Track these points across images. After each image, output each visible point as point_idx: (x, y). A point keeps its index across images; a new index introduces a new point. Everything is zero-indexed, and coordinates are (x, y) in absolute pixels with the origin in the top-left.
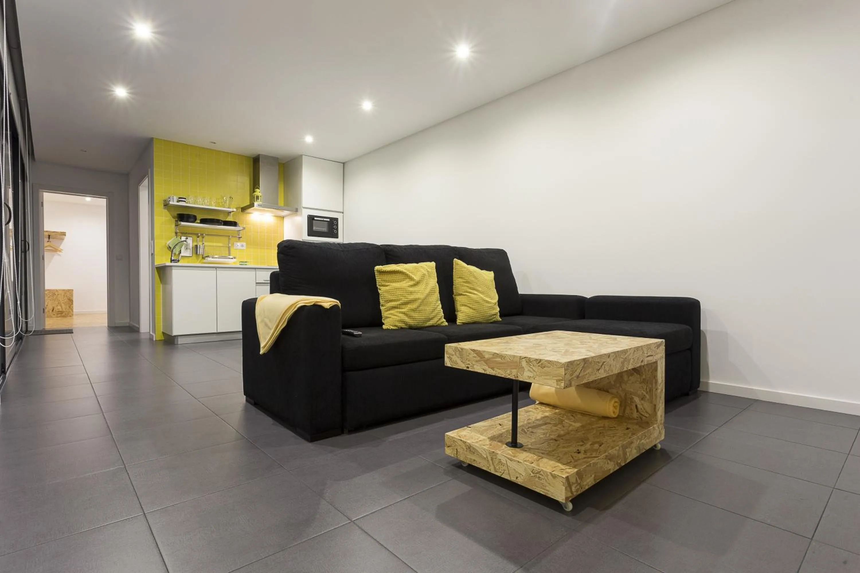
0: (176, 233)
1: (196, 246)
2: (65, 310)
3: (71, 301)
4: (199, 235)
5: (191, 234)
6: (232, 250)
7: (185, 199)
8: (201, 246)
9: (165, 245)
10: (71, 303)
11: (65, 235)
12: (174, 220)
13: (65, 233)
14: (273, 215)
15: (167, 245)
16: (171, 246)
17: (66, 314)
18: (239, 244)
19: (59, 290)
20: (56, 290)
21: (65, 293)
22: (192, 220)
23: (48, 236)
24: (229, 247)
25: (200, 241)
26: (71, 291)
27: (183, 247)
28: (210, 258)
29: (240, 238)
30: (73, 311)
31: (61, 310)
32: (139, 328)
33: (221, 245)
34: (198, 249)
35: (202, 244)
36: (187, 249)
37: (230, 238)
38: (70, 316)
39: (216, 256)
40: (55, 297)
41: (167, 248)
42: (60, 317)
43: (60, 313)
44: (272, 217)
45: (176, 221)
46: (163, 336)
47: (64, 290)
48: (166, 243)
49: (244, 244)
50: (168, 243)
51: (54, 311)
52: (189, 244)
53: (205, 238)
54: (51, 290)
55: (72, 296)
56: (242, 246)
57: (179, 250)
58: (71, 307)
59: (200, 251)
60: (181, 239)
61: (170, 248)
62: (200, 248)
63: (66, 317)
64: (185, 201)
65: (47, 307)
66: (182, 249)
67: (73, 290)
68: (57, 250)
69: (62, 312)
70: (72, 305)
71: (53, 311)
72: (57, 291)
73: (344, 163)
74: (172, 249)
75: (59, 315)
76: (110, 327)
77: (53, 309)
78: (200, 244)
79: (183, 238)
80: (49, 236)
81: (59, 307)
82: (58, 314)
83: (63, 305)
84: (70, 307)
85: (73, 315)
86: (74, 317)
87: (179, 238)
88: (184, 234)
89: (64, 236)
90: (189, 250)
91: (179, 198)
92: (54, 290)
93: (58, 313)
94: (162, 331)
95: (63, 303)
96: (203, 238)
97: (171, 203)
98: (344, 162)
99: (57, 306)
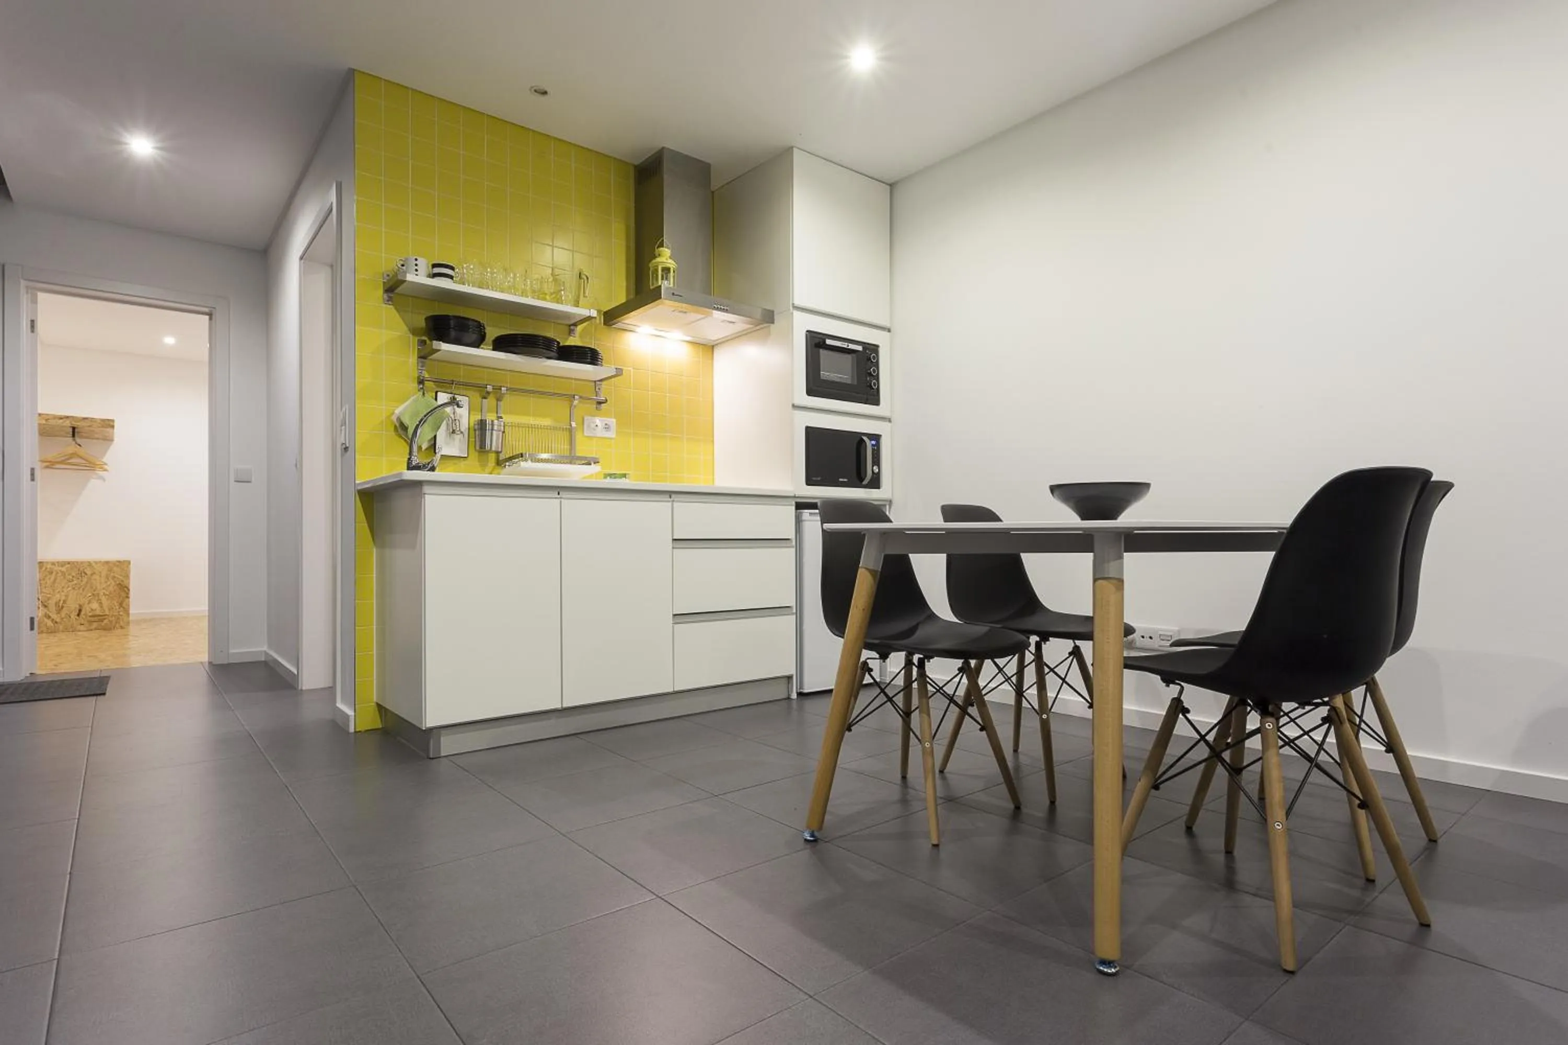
0: (421, 382)
1: (482, 424)
2: (109, 610)
3: (123, 589)
4: (489, 388)
5: (467, 385)
6: (579, 437)
7: (452, 268)
8: (496, 422)
9: (388, 417)
10: (123, 594)
11: (113, 427)
12: (416, 339)
13: (113, 421)
14: (688, 339)
15: (394, 418)
16: (406, 421)
17: (111, 622)
18: (598, 421)
19: (96, 563)
20: (89, 562)
21: (110, 570)
22: (474, 337)
23: (71, 430)
24: (571, 431)
25: (489, 411)
26: (123, 565)
27: (443, 426)
28: (526, 460)
29: (600, 403)
30: (128, 614)
31: (98, 612)
32: (296, 677)
33: (547, 422)
34: (488, 433)
35: (495, 418)
36: (454, 432)
37: (576, 402)
38: (122, 627)
39: (544, 456)
40: (85, 580)
41: (393, 428)
42: (96, 629)
43: (96, 619)
44: (685, 344)
45: (422, 343)
46: (379, 721)
47: (107, 563)
48: (393, 413)
49: (613, 421)
50: (397, 411)
51: (83, 613)
52: (461, 416)
53: (505, 399)
54: (73, 563)
55: (128, 577)
56: (607, 427)
57: (431, 436)
58: (124, 605)
59: (494, 440)
60: (436, 399)
61: (404, 427)
62: (492, 430)
63: (110, 629)
64: (451, 277)
65: (65, 605)
66: (438, 433)
67: (129, 562)
68: (94, 464)
69: (100, 618)
70: (127, 600)
71: (78, 615)
72: (90, 564)
73: (892, 186)
74: (411, 431)
75: (95, 625)
76: (214, 665)
77: (80, 611)
78: (490, 417)
79: (443, 398)
80: (74, 428)
81: (95, 605)
82: (90, 622)
83: (104, 599)
84: (121, 605)
85: (128, 623)
86: (133, 629)
87: (430, 396)
88: (443, 384)
89: (109, 430)
90: (458, 437)
91: (434, 266)
92: (82, 563)
93: (92, 619)
94: (375, 700)
95: (104, 594)
96: (499, 399)
97: (410, 277)
98: (892, 181)
99: (89, 603)
